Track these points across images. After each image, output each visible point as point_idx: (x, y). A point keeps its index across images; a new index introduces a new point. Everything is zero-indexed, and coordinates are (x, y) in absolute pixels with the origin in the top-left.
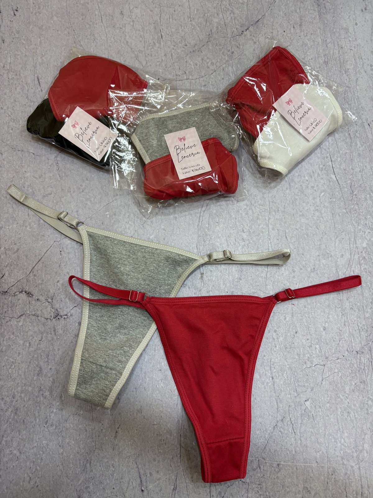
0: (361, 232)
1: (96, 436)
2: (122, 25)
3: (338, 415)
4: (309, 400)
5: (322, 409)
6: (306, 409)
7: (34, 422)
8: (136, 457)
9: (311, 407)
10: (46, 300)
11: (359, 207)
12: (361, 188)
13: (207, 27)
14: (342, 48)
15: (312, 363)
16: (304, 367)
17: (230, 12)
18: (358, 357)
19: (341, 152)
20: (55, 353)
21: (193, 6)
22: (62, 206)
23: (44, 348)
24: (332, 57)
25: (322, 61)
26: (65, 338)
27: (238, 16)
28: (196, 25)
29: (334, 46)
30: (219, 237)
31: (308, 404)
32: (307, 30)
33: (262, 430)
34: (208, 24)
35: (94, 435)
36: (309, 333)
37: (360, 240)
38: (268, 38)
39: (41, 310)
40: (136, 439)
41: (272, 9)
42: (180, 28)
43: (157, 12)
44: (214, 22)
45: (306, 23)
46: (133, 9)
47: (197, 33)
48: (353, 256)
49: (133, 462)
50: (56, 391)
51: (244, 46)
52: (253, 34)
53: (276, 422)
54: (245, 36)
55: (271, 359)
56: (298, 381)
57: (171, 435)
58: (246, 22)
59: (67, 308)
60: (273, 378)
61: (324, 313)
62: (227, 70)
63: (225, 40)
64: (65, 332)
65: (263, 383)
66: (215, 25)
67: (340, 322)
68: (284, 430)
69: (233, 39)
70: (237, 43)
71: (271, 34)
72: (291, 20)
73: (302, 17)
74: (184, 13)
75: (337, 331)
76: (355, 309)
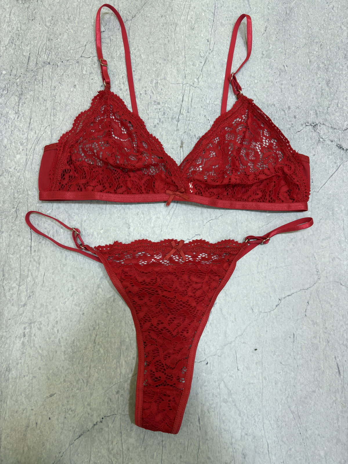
3: (78, 18)
5: (91, 24)
6: (105, 25)
8: (251, 12)
10: (325, 141)
12: (7, 214)
15: (92, 59)
17: (112, 452)
18: (49, 59)
19: (18, 256)
20: (316, 96)
23: (325, 101)
26: (307, 106)
27: (104, 444)
31: (102, 29)
32: (21, 418)
33: (145, 16)
35: (283, 31)
36: (90, 85)
37: (22, 161)
38: (72, 411)
39: (329, 132)
41: (60, 453)
48: (33, 147)
50: (314, 66)
51: (103, 401)
52: (90, 417)
53: (133, 20)
54: (99, 416)
56: (107, 47)
57: (222, 23)
58: (95, 436)
59: (306, 132)
61: (72, 100)
64: (307, 112)
67: (59, 90)
68: (126, 13)
69: (115, 411)
70: (110, 406)
71: (66, 416)
72: (38, 435)
73: (23, 440)
74: (170, 453)
75: (63, 83)
76: (41, 99)
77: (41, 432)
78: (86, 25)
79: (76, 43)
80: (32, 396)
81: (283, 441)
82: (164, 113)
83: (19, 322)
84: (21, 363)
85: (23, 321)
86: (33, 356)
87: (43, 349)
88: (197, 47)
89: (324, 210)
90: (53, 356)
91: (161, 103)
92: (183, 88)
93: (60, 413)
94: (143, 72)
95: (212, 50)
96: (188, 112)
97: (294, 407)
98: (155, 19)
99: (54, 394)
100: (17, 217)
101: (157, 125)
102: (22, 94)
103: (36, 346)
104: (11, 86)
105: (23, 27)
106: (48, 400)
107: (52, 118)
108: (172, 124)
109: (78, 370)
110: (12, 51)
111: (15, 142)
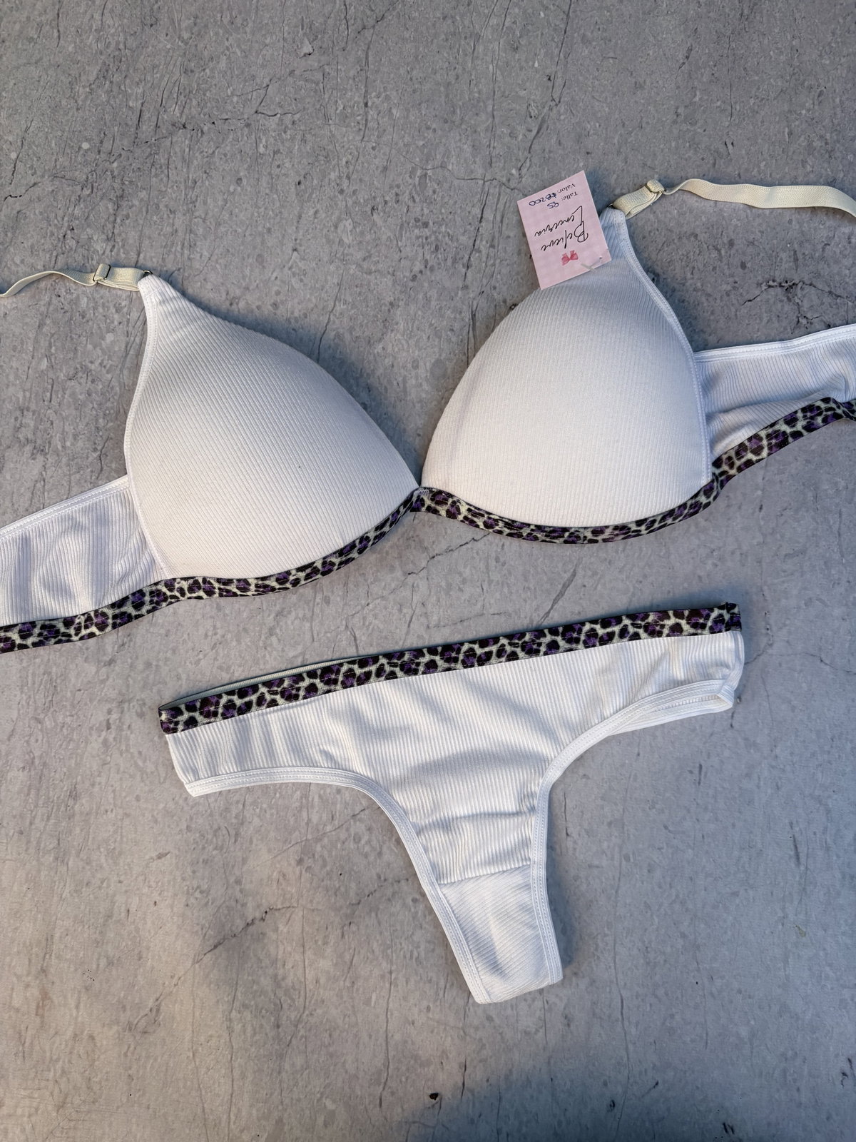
0: (108, 366)
1: (728, 56)
2: (571, 985)
3: (254, 22)
4: (302, 54)
5: (281, 35)
6: (314, 40)
7: (843, 98)
8: (655, 12)
9: (302, 43)
10: (811, 323)
11: (97, 421)
12: (80, 463)
13: (353, 946)
14: (21, 833)
15: (281, 120)
16: (297, 116)
17: (283, 984)
18: (184, 117)
20: (798, 216)
21: (378, 1017)
22: (762, 523)
23: (820, 229)
24: (55, 808)
25: (84, 801)
26: (775, 241)
27: (266, 967)
28: (380, 958)
29: (39, 843)
30: (420, 401)
31: (307, 48)
32: (96, 898)
33: (407, 16)
34: (347, 957)
35: (730, 58)
36: (272, 178)
37: (116, 349)
38: (201, 892)
39: (822, 303)
40: (652, 39)
41: (172, 977)
42: (423, 954)
43: (475, 1012)
44: (332, 960)
45: (93, 920)
46: (537, 1031)
47: (381, 933)
49: (660, 3)
50: (799, 145)
51: (268, 878)
52: (239, 907)
53: (377, 27)
54: (259, 906)
55: (362, 140)
56: (316, 91)
57: (584, 35)
58: (248, 948)
59: (768, 301)
60: (366, 105)
61: (231, 212)
62: (324, 816)
63: (311, 901)
64: (774, 254)
65: (387, 98)
66: (329, 950)
67: (203, 189)
68: (363, 12)
69: (293, 900)
70: (282, 889)
71: (189, 903)
72: (129, 935)
73: (98, 943)
74: (405, 999)
75: (213, 173)
76: (164, 209)
77: (137, 930)
78: (271, 38)
79: (246, 81)
80: (120, 854)
81: (656, 997)
82: (437, 248)
83: (98, 698)
84: (100, 784)
85: (106, 695)
86: (124, 772)
87: (146, 758)
88: (522, 93)
89: (794, 488)
90: (167, 775)
91: (431, 224)
92: (483, 189)
93: (176, 895)
94: (394, 152)
95: (557, 101)
96: (492, 246)
97: (686, 924)
98: (429, 23)
99: (167, 854)
100: (101, 470)
101: (419, 275)
102: (122, 196)
103: (131, 751)
104: (100, 177)
105: (132, 43)
106: (153, 865)
107: (186, 252)
108: (453, 274)
109: (219, 807)
110: (104, 97)
111: (103, 304)
